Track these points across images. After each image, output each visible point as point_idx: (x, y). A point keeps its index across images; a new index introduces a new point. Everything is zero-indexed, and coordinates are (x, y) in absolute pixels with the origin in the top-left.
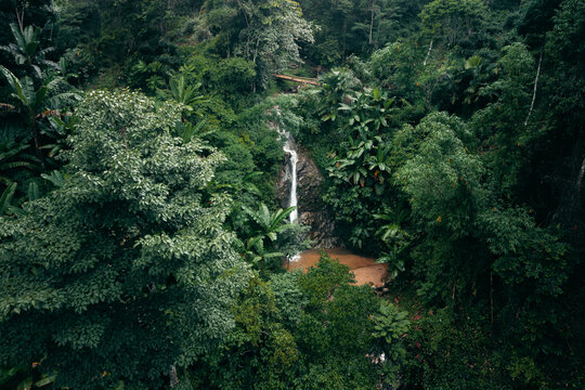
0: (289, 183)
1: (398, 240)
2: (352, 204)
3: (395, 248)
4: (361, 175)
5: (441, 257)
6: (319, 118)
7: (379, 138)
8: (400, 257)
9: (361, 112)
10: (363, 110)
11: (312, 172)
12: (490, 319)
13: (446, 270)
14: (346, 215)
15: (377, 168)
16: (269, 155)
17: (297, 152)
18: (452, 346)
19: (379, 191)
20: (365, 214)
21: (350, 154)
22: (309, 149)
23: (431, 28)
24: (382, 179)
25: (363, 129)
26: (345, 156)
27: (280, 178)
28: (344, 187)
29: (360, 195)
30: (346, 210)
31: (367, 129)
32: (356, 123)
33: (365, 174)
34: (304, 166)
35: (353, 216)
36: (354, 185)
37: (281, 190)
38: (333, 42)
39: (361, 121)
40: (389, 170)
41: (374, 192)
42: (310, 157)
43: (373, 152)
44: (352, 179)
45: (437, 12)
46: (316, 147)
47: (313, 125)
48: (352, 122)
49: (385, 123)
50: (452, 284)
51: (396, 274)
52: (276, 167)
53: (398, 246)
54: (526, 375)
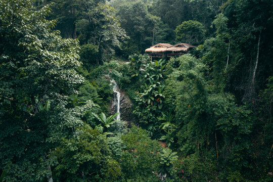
0: (116, 106)
1: (170, 128)
2: (147, 114)
3: (169, 132)
4: (151, 100)
5: (191, 129)
6: (130, 76)
7: (159, 83)
8: (171, 136)
9: (150, 71)
10: (151, 70)
11: (127, 101)
12: (217, 156)
13: (194, 135)
14: (144, 120)
15: (158, 96)
16: (106, 91)
17: (120, 92)
18: (200, 171)
19: (160, 108)
20: (153, 119)
21: (145, 91)
22: (126, 90)
23: (180, 36)
24: (161, 101)
25: (151, 79)
26: (143, 92)
27: (111, 104)
28: (143, 106)
29: (151, 110)
30: (145, 117)
31: (153, 79)
32: (148, 77)
33: (153, 99)
34: (123, 99)
35: (148, 120)
36: (148, 105)
37: (112, 110)
38: (135, 46)
39: (150, 76)
40: (164, 97)
41: (157, 108)
42: (126, 94)
43: (156, 89)
44: (147, 102)
45: (182, 28)
46: (129, 90)
47: (127, 78)
48: (146, 76)
49: (161, 76)
50: (198, 142)
51: (170, 145)
52: (109, 98)
53: (170, 131)
54: (237, 180)
